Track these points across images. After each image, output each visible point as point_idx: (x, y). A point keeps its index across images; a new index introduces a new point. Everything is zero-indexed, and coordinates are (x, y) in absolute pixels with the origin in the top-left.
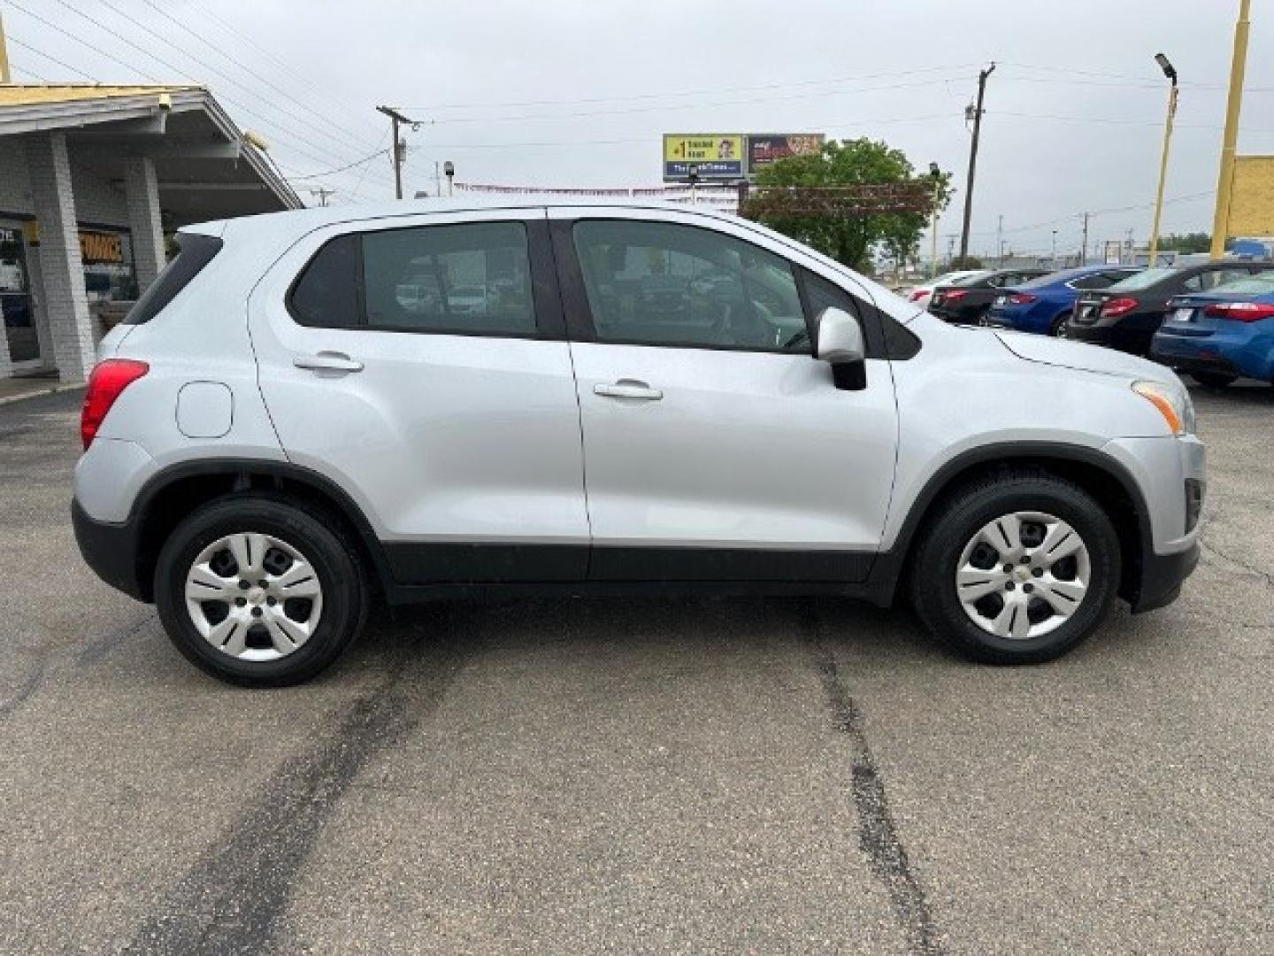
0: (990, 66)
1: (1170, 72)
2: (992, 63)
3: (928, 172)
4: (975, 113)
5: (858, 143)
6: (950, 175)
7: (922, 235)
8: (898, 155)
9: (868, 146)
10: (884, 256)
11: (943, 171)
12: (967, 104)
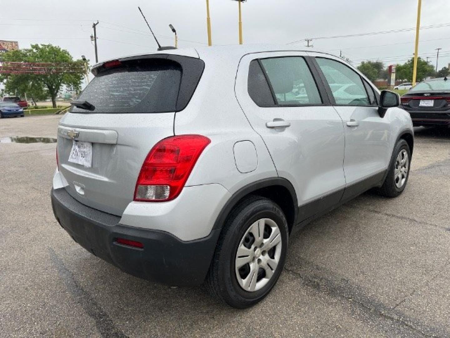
0: (97, 22)
1: (174, 31)
2: (97, 21)
3: (81, 58)
4: (94, 38)
5: (48, 46)
6: (89, 60)
7: (83, 83)
8: (65, 52)
9: (52, 47)
10: (68, 90)
11: (87, 59)
12: (91, 35)
